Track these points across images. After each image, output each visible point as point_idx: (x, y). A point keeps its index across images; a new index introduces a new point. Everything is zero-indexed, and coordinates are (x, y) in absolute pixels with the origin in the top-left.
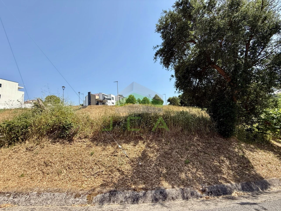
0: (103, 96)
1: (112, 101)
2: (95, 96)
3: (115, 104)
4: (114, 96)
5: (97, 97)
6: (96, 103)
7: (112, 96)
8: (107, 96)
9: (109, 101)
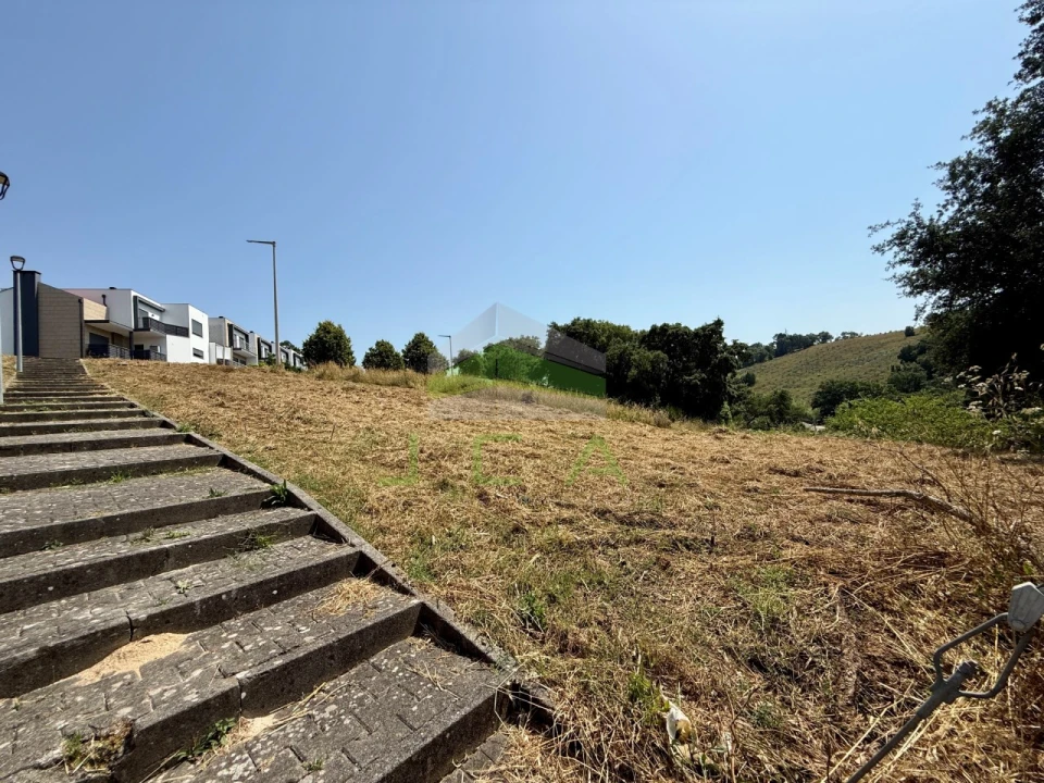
0: (140, 307)
1: (194, 341)
2: (80, 301)
3: (206, 360)
4: (206, 317)
5: (93, 311)
6: (87, 341)
7: (195, 314)
8: (160, 311)
9: (171, 339)
